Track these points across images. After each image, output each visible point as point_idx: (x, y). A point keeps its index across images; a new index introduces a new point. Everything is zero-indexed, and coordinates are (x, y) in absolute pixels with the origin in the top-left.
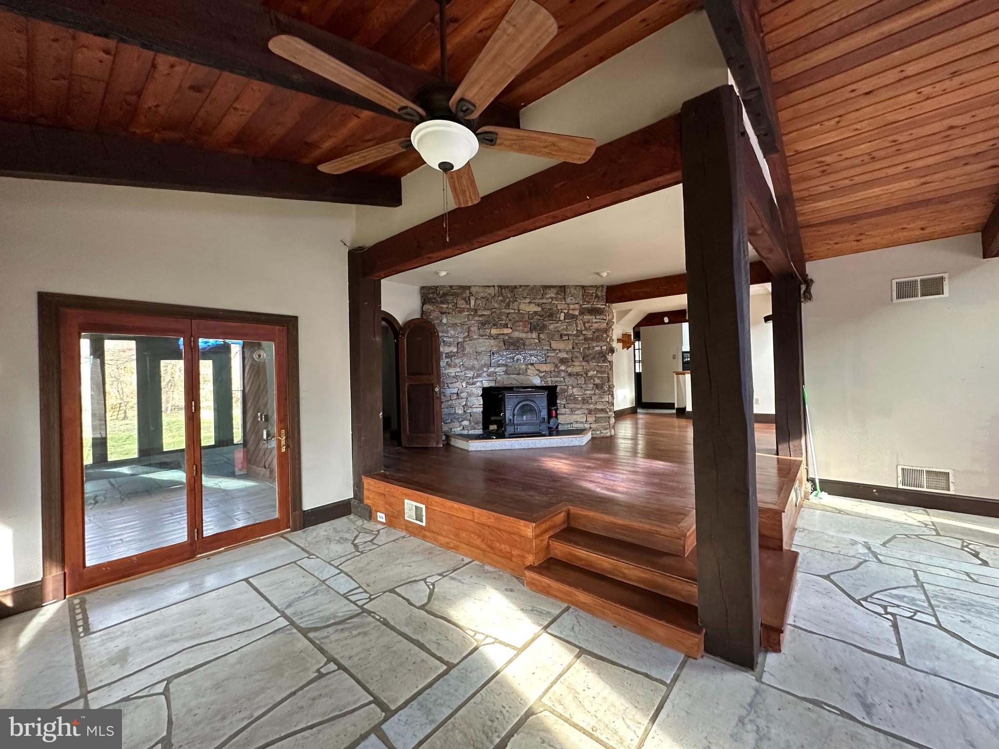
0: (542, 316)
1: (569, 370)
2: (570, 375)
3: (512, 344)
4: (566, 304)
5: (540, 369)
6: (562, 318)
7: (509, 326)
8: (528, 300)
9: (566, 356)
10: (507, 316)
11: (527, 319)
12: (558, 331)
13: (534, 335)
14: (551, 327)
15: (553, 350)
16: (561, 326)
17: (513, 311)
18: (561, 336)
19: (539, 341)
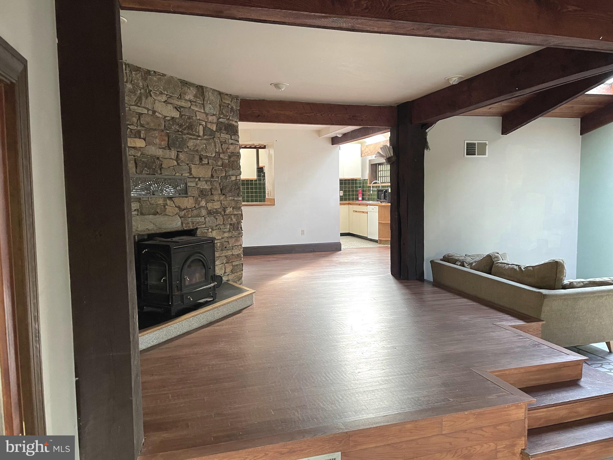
0: (181, 126)
1: (210, 205)
2: (210, 213)
3: (147, 165)
4: (205, 113)
5: (181, 206)
6: (201, 134)
7: (142, 136)
8: (164, 98)
9: (206, 187)
10: (139, 118)
11: (163, 127)
12: (197, 151)
13: (173, 153)
14: (191, 144)
15: (194, 177)
16: (200, 144)
17: (145, 111)
18: (201, 159)
19: (178, 164)
